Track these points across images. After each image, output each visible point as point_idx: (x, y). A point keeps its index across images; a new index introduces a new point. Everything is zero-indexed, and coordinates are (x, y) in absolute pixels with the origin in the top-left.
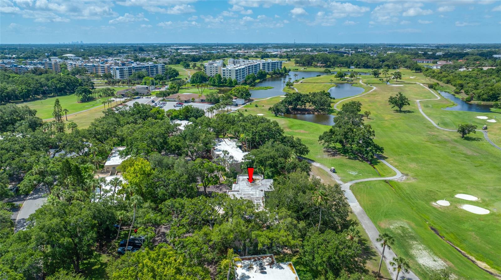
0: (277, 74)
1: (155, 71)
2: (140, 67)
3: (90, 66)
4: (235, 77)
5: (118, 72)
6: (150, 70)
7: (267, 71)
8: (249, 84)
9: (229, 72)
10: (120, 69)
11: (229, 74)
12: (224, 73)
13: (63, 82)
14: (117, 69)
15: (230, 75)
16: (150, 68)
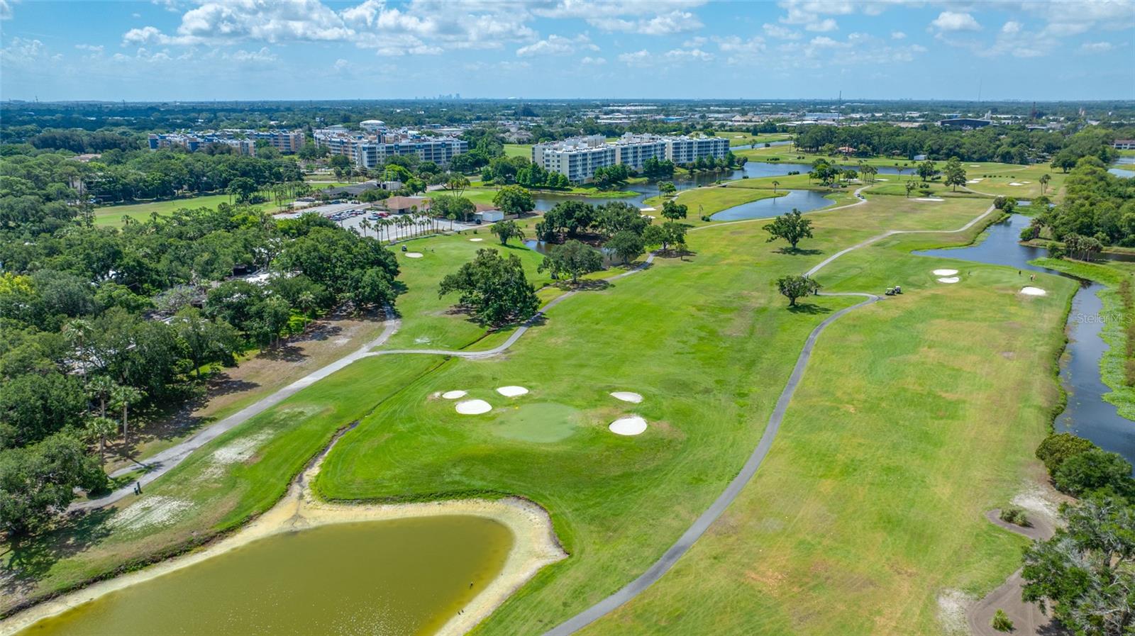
0: (705, 166)
1: (445, 156)
2: (412, 146)
3: (337, 142)
4: (568, 169)
5: (365, 154)
6: (433, 152)
7: (685, 161)
8: (596, 185)
9: (556, 159)
10: (369, 148)
11: (556, 164)
12: (548, 161)
13: (237, 170)
14: (364, 149)
15: (559, 166)
16: (432, 148)
